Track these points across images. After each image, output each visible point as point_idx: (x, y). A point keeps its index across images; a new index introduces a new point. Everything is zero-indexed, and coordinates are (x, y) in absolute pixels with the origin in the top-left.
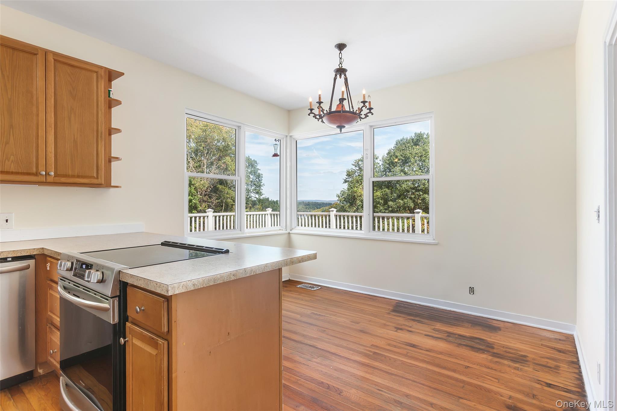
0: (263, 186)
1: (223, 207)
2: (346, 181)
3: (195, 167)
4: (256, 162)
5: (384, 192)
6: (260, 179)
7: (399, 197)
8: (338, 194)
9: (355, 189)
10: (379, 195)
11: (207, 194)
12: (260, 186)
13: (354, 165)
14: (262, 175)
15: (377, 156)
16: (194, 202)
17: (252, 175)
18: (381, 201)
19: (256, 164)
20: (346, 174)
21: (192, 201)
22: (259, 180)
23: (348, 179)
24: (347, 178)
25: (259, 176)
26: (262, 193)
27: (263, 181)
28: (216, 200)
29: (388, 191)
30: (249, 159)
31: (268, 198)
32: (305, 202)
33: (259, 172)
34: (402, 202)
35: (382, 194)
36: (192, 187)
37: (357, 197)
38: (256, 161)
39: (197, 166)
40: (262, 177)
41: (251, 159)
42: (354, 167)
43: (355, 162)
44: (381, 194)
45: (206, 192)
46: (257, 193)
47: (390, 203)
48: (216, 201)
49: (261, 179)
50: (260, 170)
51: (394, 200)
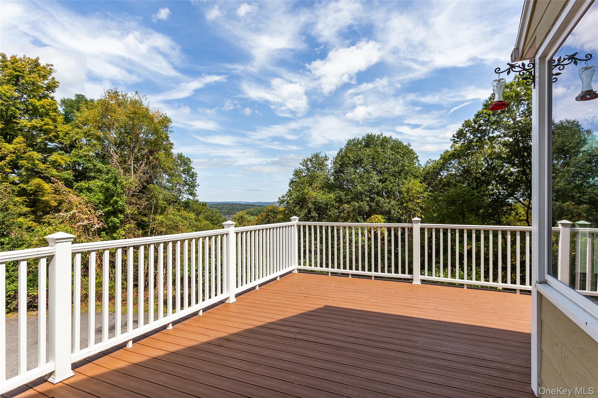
0: (197, 186)
1: (152, 209)
3: (119, 162)
5: (337, 194)
6: (194, 178)
7: (353, 199)
11: (135, 194)
12: (194, 186)
13: (301, 165)
14: (196, 174)
16: (121, 204)
17: (184, 174)
19: (189, 163)
20: (292, 173)
21: (118, 203)
22: (193, 180)
23: (295, 180)
25: (193, 176)
26: (196, 194)
27: (198, 181)
28: (146, 201)
30: (181, 156)
33: (193, 170)
34: (356, 204)
35: (336, 196)
36: (118, 186)
37: (309, 199)
38: (189, 159)
39: (121, 162)
40: (196, 176)
41: (184, 157)
43: (303, 161)
45: (134, 192)
46: (191, 194)
48: (144, 204)
49: (196, 178)
50: (194, 168)
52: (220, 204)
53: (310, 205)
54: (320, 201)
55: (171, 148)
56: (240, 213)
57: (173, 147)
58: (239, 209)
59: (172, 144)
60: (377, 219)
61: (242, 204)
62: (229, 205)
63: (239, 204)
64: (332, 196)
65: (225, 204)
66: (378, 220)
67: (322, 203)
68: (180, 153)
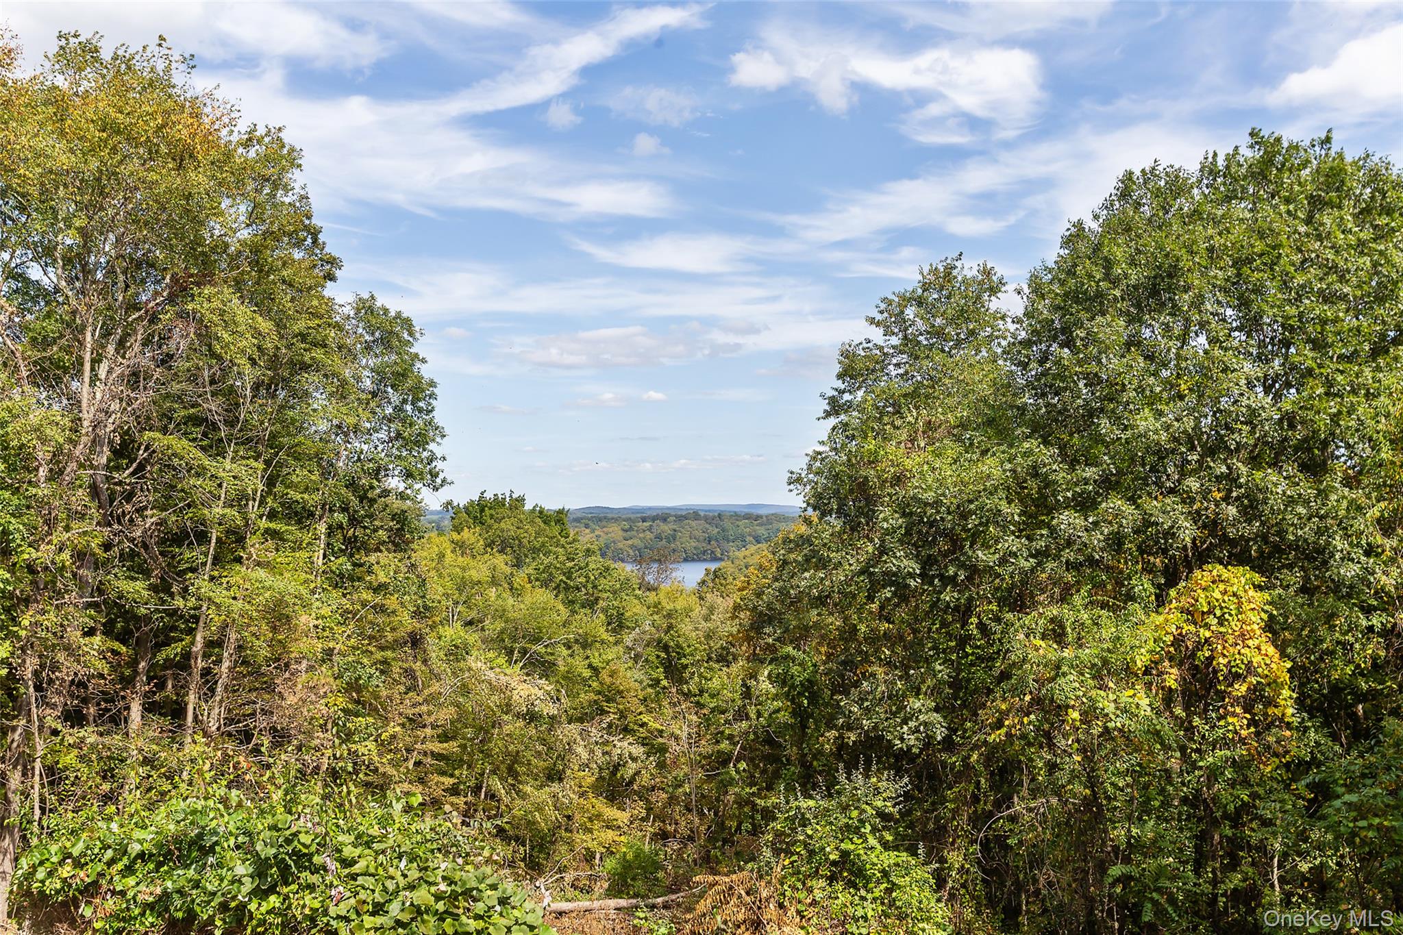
0: (438, 439)
2: (835, 407)
4: (407, 324)
5: (1019, 460)
6: (421, 404)
7: (1109, 484)
8: (796, 470)
9: (871, 445)
10: (997, 473)
13: (878, 324)
14: (432, 384)
15: (995, 278)
18: (1005, 508)
19: (406, 336)
20: (837, 368)
22: (420, 410)
23: (847, 397)
24: (844, 392)
25: (420, 392)
26: (441, 476)
29: (1046, 455)
30: (371, 310)
31: (521, 500)
32: (702, 514)
33: (420, 370)
34: (1128, 509)
35: (1014, 471)
37: (882, 487)
38: (409, 321)
40: (433, 396)
41: (385, 310)
42: (877, 335)
43: (883, 306)
44: (1005, 471)
47: (1067, 520)
49: (430, 404)
50: (424, 361)
51: (1085, 504)
52: (669, 515)
53: (887, 517)
54: (929, 496)
55: (330, 277)
56: (747, 553)
57: (338, 273)
58: (749, 539)
59: (333, 262)
60: (1222, 587)
61: (758, 517)
62: (706, 519)
63: (748, 517)
64: (993, 467)
65: (686, 517)
66: (1225, 593)
67: (937, 503)
68: (366, 296)
